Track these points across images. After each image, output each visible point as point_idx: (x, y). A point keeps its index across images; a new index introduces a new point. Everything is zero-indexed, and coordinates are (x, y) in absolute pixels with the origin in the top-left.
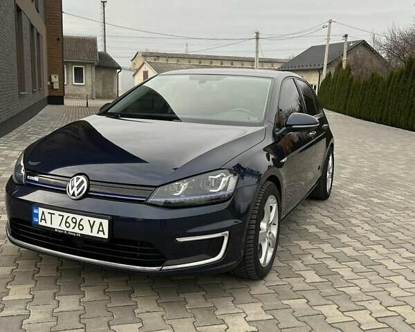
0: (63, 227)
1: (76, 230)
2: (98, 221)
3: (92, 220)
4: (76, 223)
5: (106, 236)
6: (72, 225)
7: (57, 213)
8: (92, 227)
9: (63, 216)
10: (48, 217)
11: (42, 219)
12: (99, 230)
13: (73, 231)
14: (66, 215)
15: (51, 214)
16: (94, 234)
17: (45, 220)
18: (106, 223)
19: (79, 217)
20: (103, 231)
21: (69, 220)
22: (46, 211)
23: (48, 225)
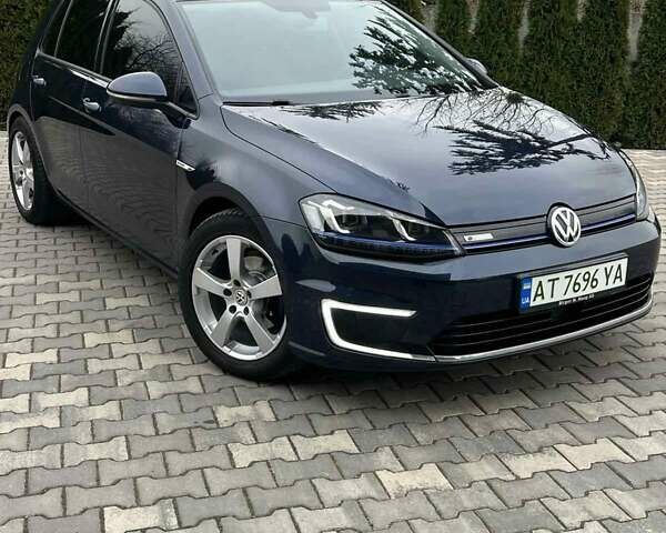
0: (571, 295)
1: (589, 291)
2: (616, 264)
3: (608, 265)
4: (588, 280)
5: (623, 283)
6: (583, 284)
7: (562, 275)
8: (608, 277)
9: (571, 276)
10: (547, 287)
11: (536, 295)
12: (616, 278)
13: (585, 293)
14: (574, 273)
15: (553, 280)
16: (611, 286)
17: (542, 294)
18: (624, 263)
19: (592, 270)
20: (620, 277)
21: (580, 280)
22: (544, 279)
23: (548, 300)
